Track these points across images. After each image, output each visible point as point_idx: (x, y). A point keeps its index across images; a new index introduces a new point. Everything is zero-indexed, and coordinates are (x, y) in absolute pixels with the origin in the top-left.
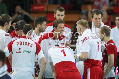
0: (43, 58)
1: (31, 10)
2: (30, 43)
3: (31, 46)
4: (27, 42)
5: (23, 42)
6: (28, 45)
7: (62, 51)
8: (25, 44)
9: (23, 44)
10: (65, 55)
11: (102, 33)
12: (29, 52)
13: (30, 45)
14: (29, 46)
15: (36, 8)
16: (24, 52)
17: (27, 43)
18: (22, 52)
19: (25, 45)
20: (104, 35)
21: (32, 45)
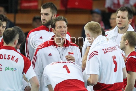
0: (34, 78)
1: (19, 8)
2: (14, 57)
3: (16, 61)
4: (10, 55)
5: (5, 55)
6: (11, 60)
7: (64, 67)
8: (7, 57)
9: (5, 59)
10: (69, 72)
11: (124, 40)
12: (14, 69)
13: (15, 59)
14: (13, 60)
15: (26, 5)
16: (6, 70)
17: (11, 57)
18: (4, 69)
19: (8, 59)
20: (126, 44)
21: (18, 59)
